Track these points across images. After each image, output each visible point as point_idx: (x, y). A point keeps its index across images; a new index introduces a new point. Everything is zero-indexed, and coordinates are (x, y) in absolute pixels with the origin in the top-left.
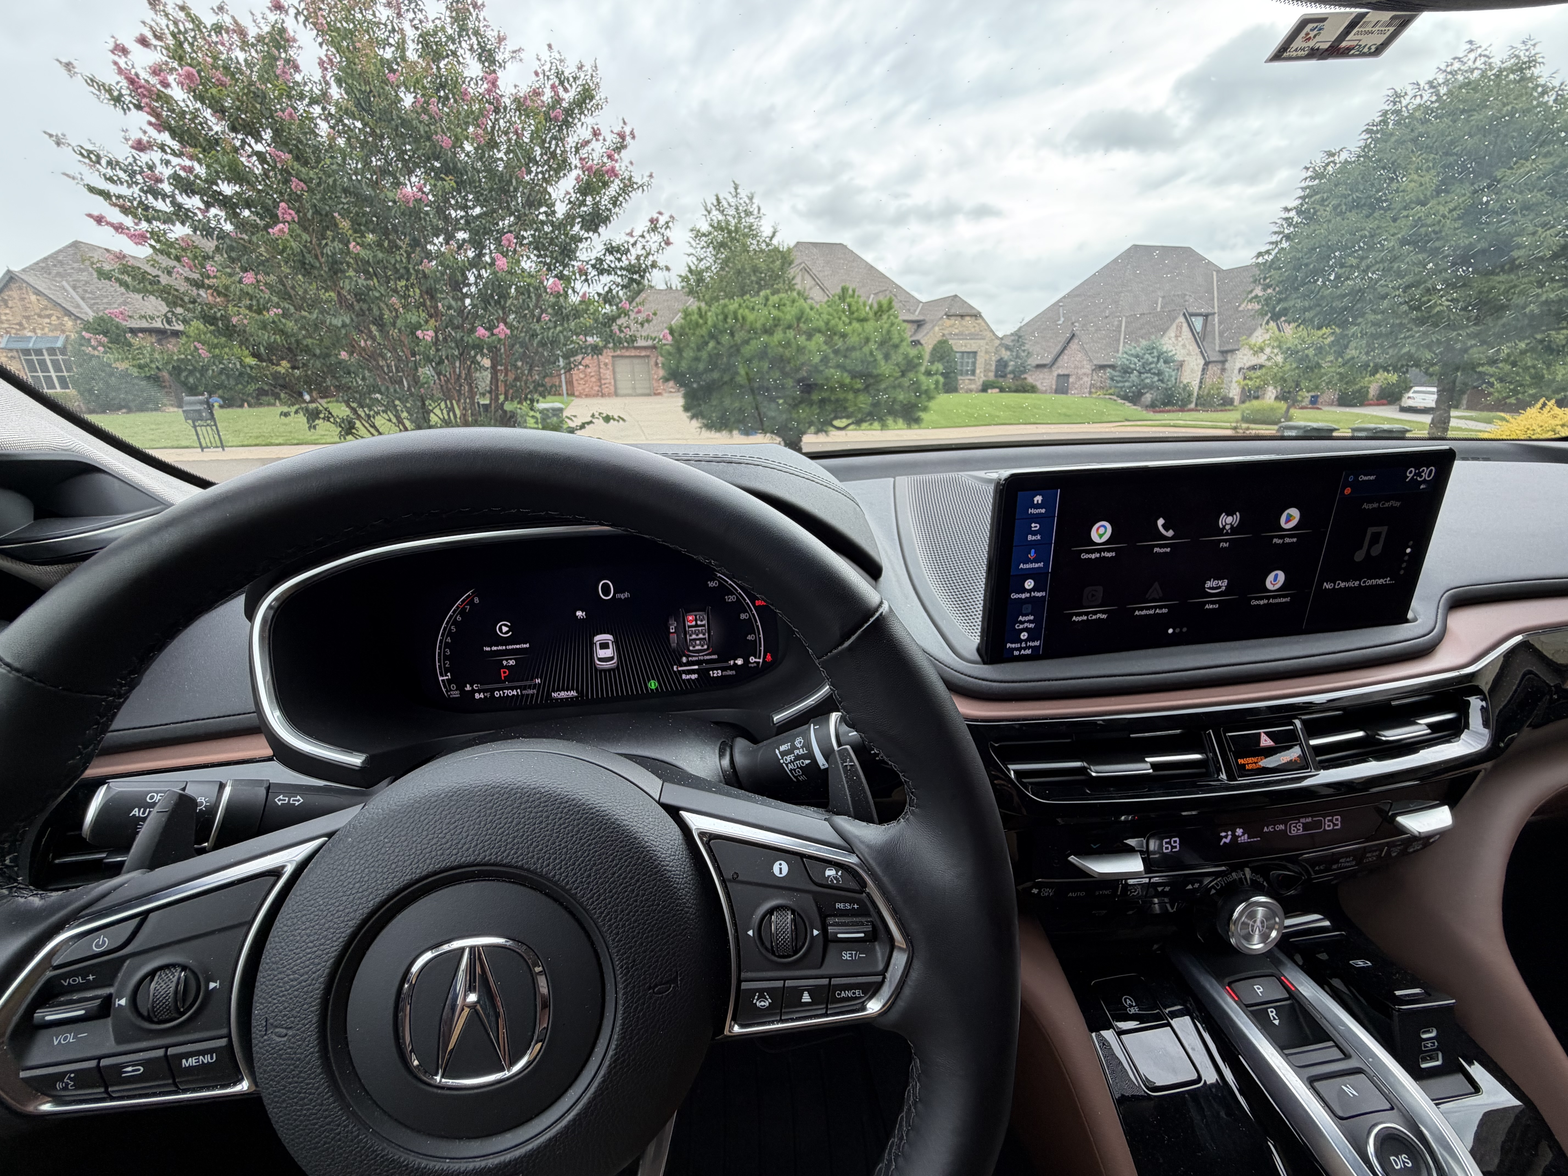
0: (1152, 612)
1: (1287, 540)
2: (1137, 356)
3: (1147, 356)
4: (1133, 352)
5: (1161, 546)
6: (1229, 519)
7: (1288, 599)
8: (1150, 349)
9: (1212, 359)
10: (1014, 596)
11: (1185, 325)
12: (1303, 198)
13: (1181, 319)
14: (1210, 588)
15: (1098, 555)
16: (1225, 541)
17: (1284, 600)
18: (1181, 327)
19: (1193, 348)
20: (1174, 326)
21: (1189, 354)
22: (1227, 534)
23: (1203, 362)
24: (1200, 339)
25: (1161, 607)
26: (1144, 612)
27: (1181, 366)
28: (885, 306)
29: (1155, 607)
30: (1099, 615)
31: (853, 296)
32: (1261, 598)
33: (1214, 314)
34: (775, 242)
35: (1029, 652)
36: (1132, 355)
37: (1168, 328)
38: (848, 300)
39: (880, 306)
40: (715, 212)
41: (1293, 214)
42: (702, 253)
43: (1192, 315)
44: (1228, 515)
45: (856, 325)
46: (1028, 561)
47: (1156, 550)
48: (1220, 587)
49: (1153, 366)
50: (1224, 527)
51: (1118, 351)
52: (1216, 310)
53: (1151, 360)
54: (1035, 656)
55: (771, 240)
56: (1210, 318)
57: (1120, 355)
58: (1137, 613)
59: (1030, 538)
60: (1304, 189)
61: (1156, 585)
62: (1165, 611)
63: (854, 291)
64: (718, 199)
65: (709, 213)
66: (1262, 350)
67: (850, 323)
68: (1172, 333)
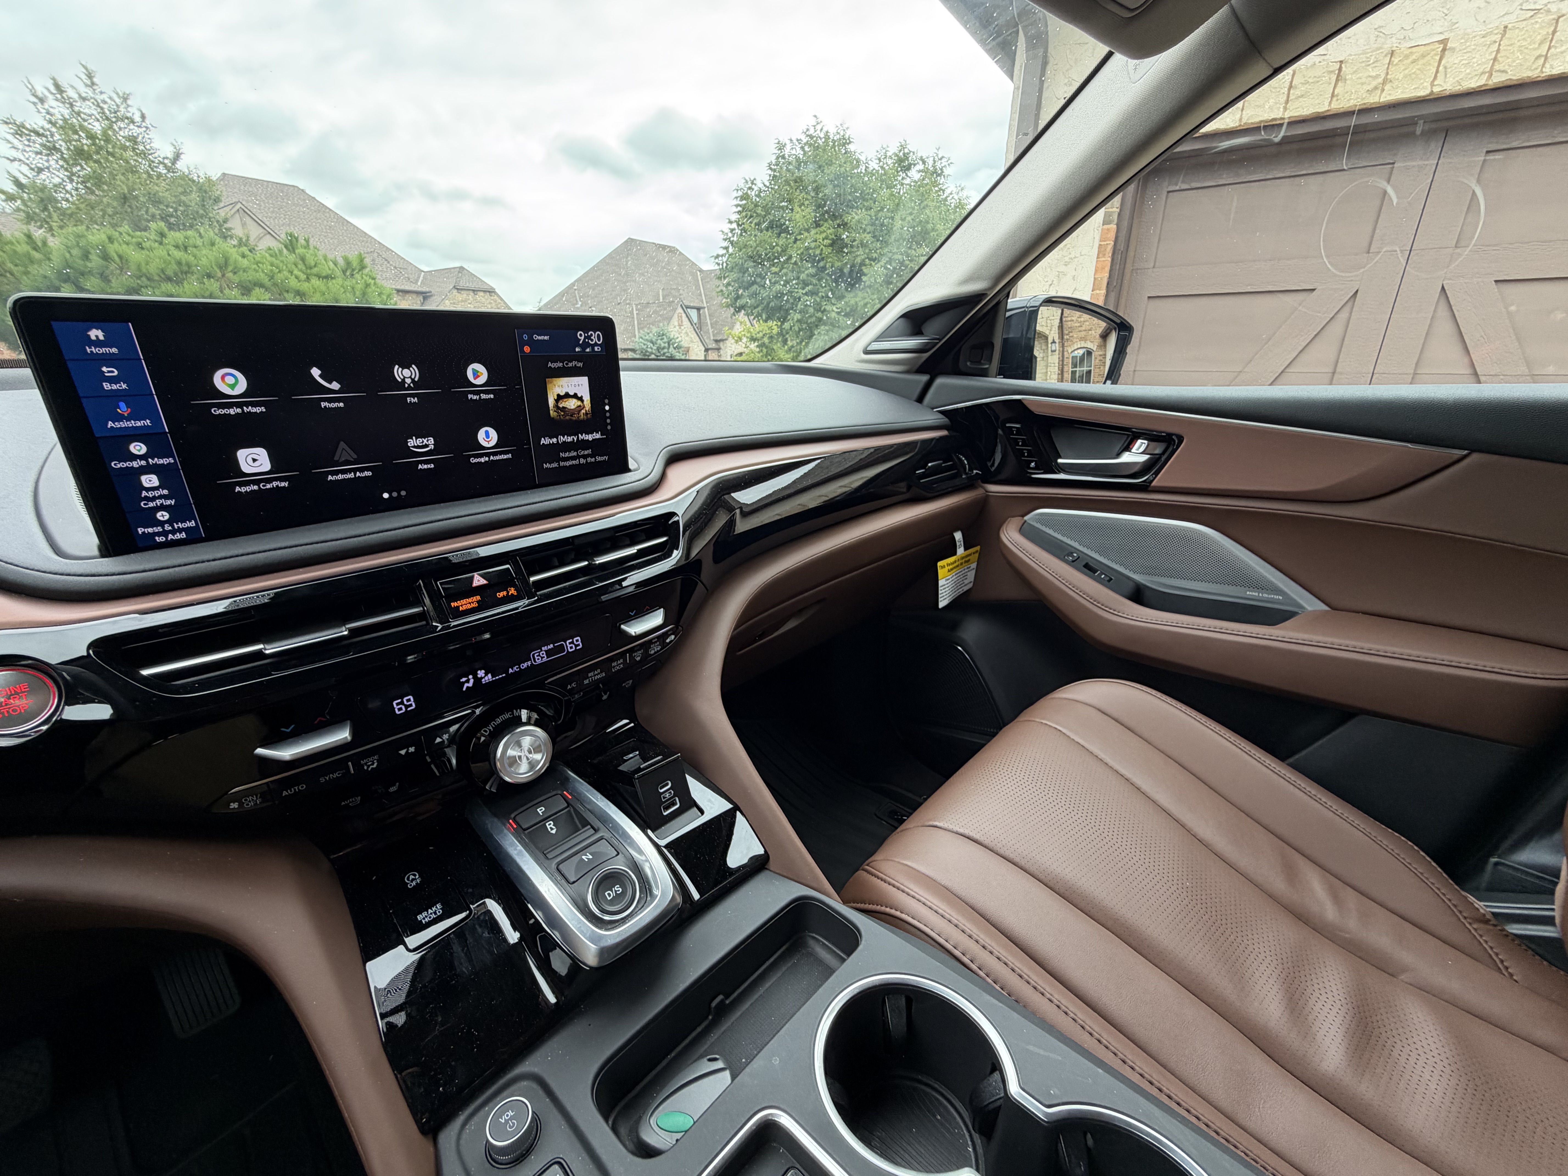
0: (352, 475)
1: (483, 396)
2: (652, 342)
3: (659, 341)
4: (647, 337)
5: (330, 400)
6: (406, 372)
7: (510, 456)
8: (661, 335)
9: (710, 347)
10: (116, 465)
11: (684, 315)
12: (739, 212)
13: (680, 310)
14: (414, 447)
15: (239, 410)
16: (412, 395)
17: (505, 457)
18: (681, 317)
19: (693, 335)
20: (676, 315)
21: (692, 341)
22: (409, 388)
23: (704, 349)
24: (699, 328)
25: (362, 470)
26: (340, 477)
27: (688, 351)
28: (355, 264)
29: (355, 471)
30: (275, 484)
31: (307, 247)
32: (481, 456)
33: (704, 308)
34: (179, 165)
35: (183, 535)
36: (647, 340)
37: (671, 318)
38: (300, 251)
39: (348, 263)
40: (51, 102)
41: (734, 226)
42: (39, 161)
43: (687, 307)
44: (403, 367)
45: (315, 282)
46: (120, 418)
47: (323, 404)
48: (426, 446)
49: (666, 350)
50: (403, 380)
51: (635, 337)
52: (705, 305)
53: (663, 345)
54: (193, 539)
55: (174, 163)
56: (701, 311)
57: (637, 339)
58: (330, 478)
59: (107, 386)
60: (737, 206)
61: (342, 445)
62: (369, 474)
63: (307, 241)
64: (57, 86)
65: (42, 100)
66: (740, 339)
67: (308, 279)
68: (675, 321)
